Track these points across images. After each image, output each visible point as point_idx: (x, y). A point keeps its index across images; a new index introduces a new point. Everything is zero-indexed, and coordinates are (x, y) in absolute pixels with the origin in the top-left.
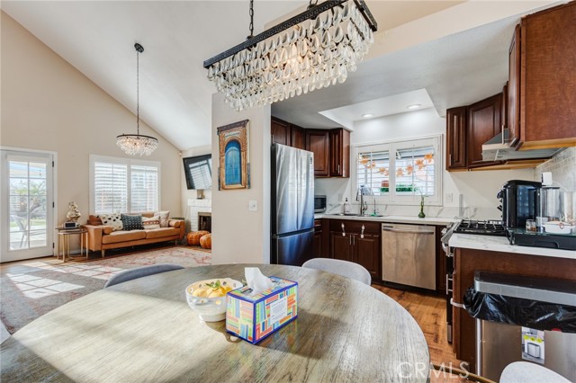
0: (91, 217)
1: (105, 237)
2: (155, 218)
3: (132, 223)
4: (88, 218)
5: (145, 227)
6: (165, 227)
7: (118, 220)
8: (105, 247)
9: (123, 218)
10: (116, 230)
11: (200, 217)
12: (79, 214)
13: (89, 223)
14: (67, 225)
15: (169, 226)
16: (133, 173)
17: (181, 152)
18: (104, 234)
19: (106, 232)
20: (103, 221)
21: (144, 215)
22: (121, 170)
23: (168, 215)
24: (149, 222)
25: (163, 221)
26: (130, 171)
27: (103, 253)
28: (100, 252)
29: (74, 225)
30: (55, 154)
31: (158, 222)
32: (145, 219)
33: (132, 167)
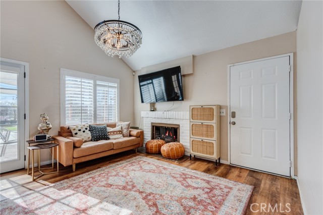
0: (62, 128)
1: (76, 150)
2: (117, 128)
3: (99, 134)
4: (59, 129)
5: (110, 137)
6: (127, 136)
7: (87, 131)
8: (76, 161)
9: (91, 129)
10: (85, 142)
11: (153, 126)
12: (51, 126)
13: (60, 134)
14: (38, 138)
15: (130, 136)
16: (98, 88)
17: (134, 72)
18: (75, 147)
19: (77, 145)
20: (74, 132)
21: (108, 126)
22: (88, 84)
23: (129, 125)
24: (114, 132)
25: (125, 131)
26: (95, 85)
27: (74, 167)
28: (71, 166)
29: (44, 137)
30: (27, 65)
31: (121, 132)
32: (109, 129)
33: (98, 82)
